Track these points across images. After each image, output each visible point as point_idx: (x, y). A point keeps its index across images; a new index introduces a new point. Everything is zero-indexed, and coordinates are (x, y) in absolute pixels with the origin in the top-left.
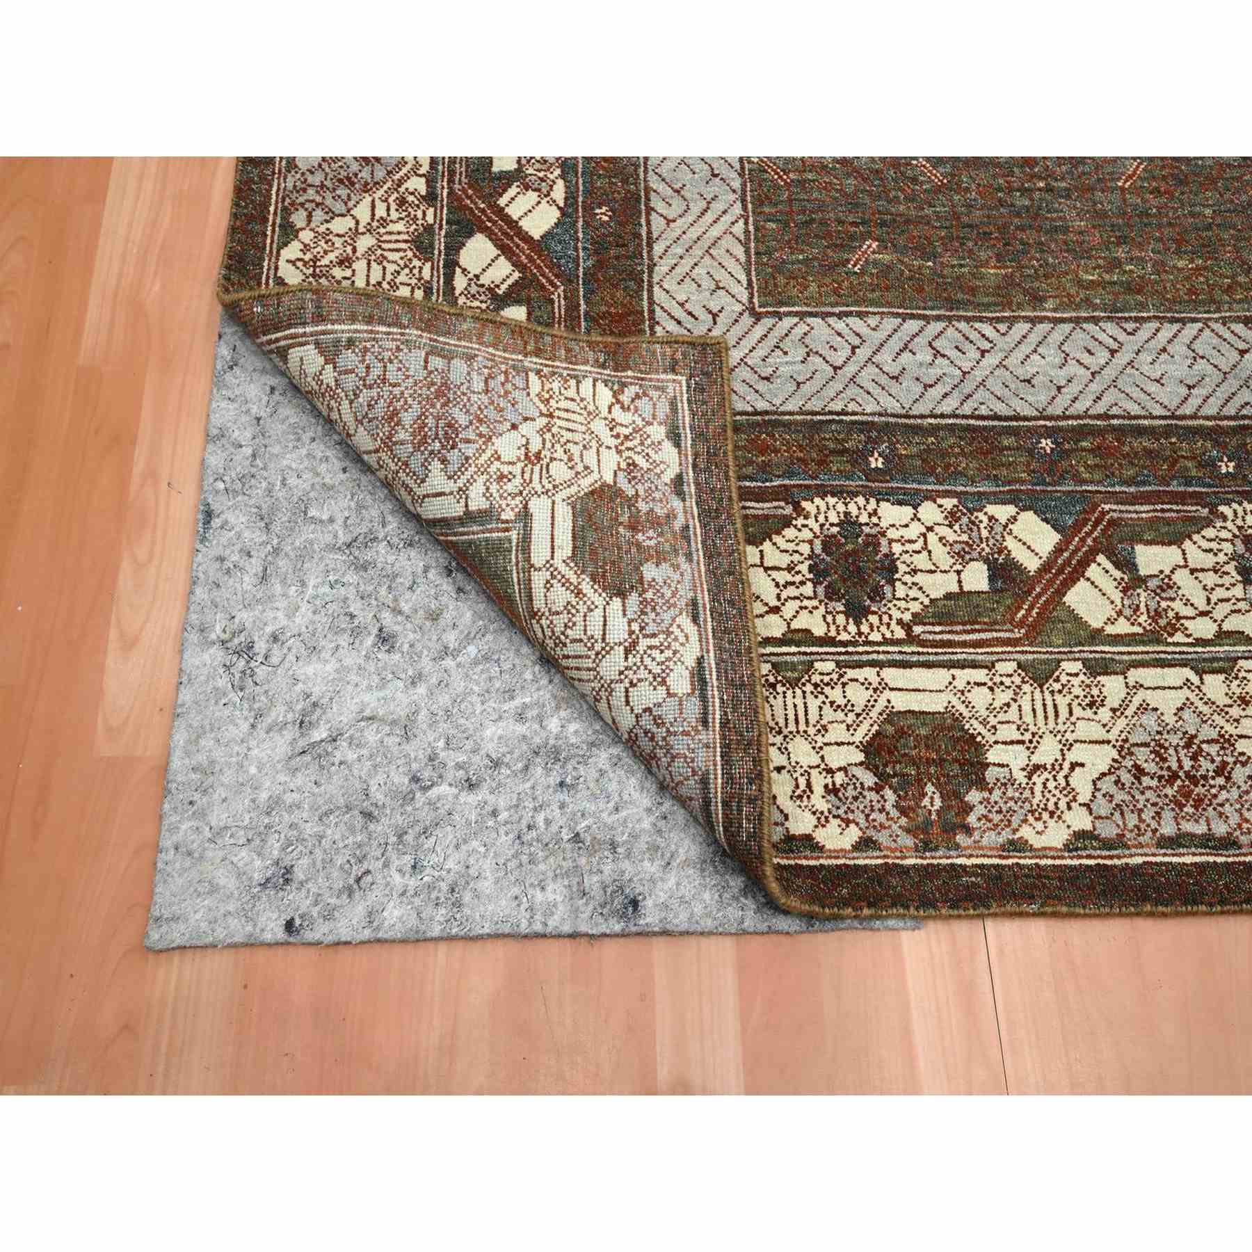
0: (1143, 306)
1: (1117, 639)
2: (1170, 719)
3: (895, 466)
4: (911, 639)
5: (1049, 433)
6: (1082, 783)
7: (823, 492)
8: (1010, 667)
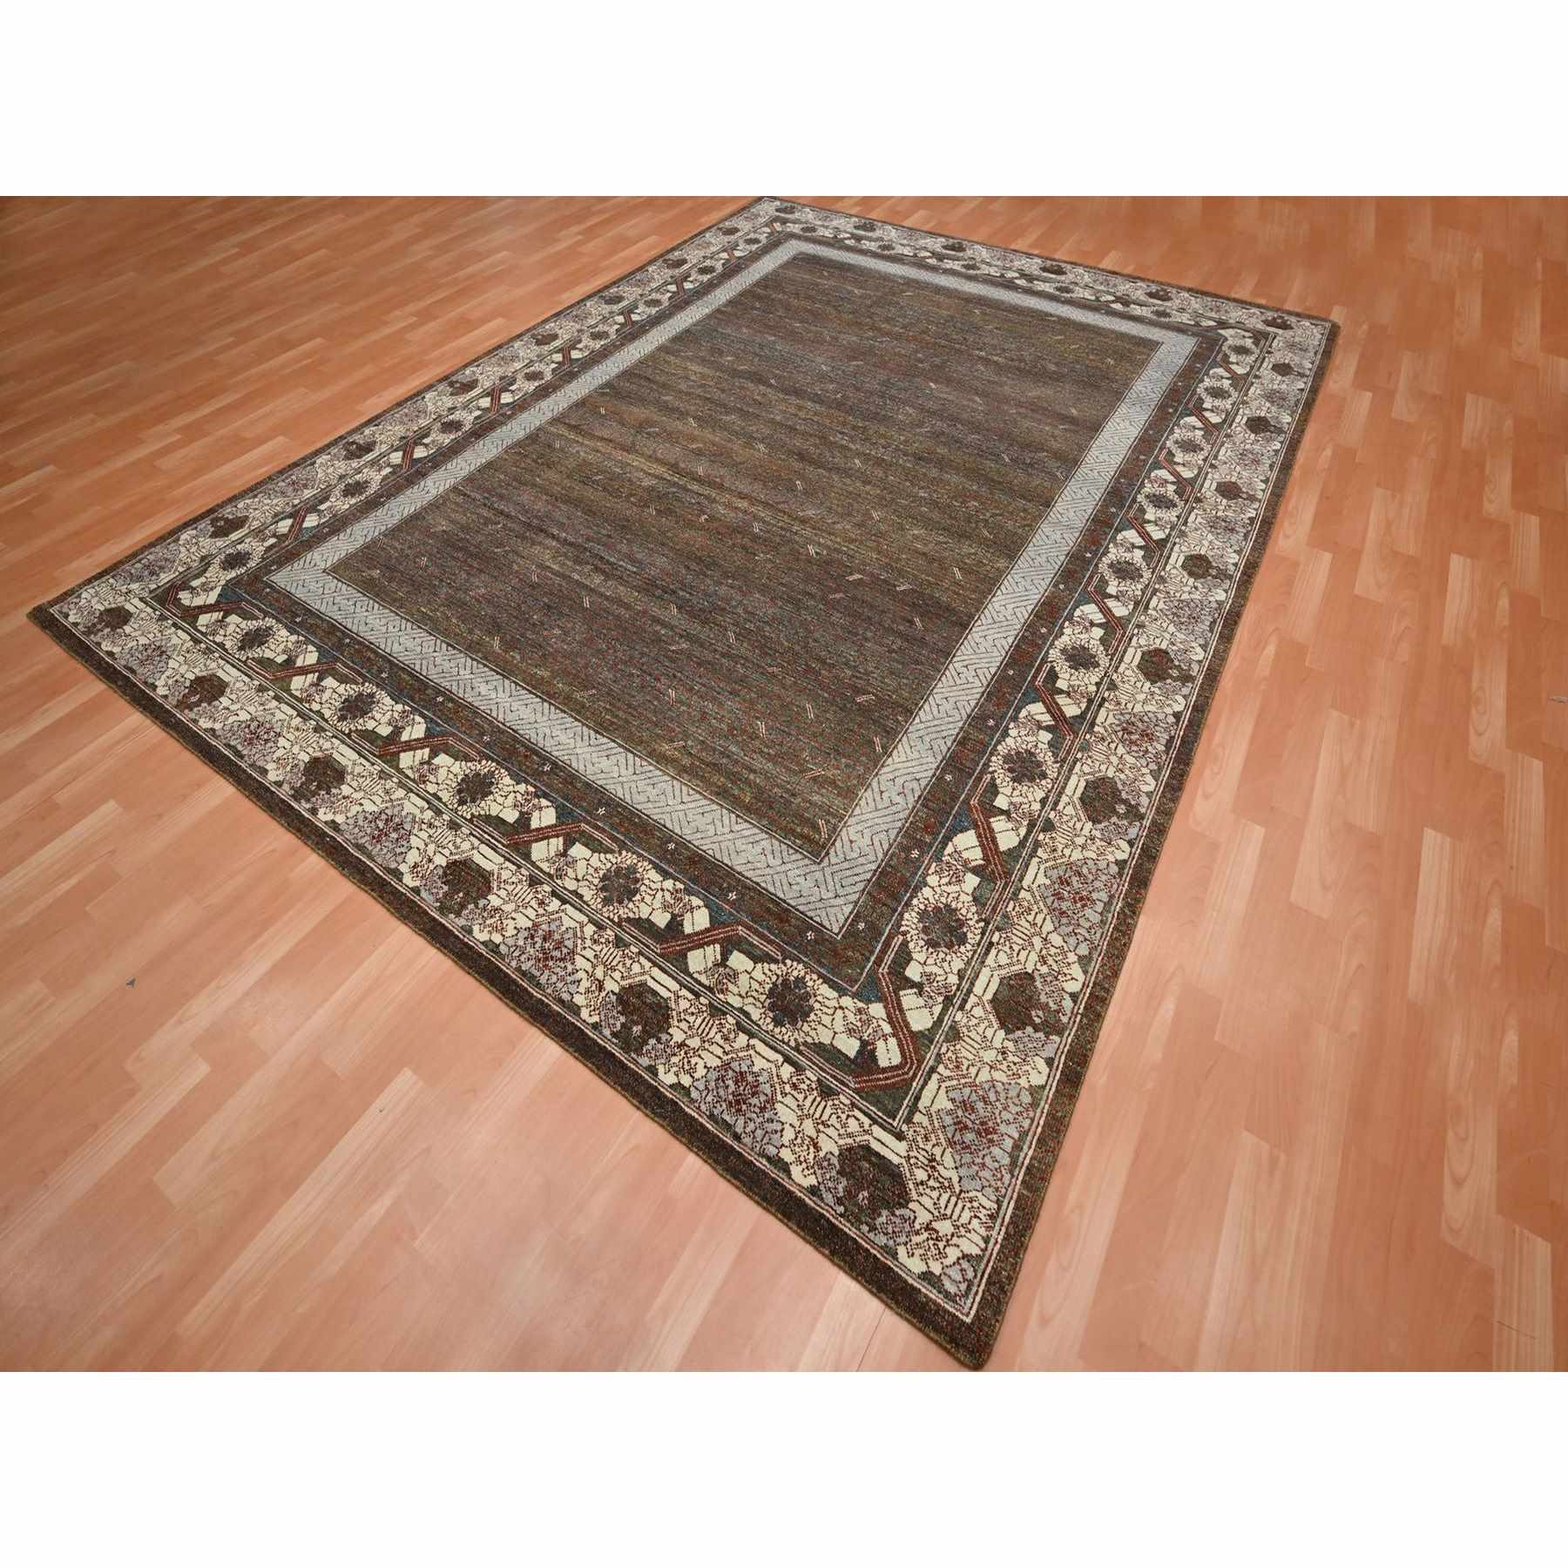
0: (426, 625)
1: (292, 695)
2: (274, 720)
3: (300, 624)
4: (245, 663)
5: (352, 638)
6: (231, 720)
7: (274, 617)
8: (256, 683)
